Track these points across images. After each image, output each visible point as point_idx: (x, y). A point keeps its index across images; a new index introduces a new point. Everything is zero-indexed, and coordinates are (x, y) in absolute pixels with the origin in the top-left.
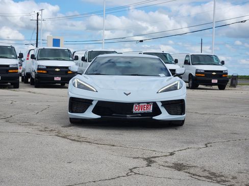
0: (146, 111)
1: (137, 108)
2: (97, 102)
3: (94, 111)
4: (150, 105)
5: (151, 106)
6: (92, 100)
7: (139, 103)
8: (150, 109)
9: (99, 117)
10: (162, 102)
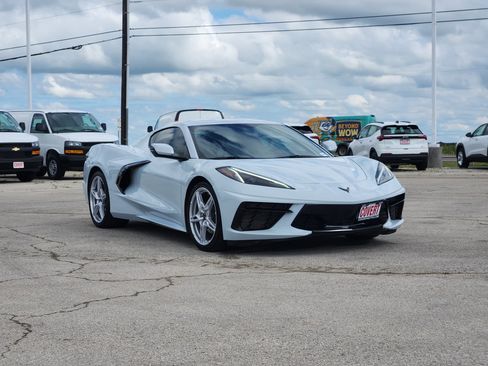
0: (372, 216)
1: (363, 212)
2: (301, 207)
3: (295, 224)
5: (380, 208)
6: (290, 205)
7: (367, 204)
8: (377, 213)
9: (309, 232)
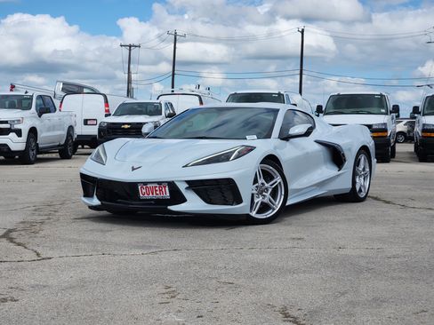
0: (160, 196)
1: (144, 191)
4: (165, 187)
5: (167, 189)
8: (167, 194)
10: (187, 182)
